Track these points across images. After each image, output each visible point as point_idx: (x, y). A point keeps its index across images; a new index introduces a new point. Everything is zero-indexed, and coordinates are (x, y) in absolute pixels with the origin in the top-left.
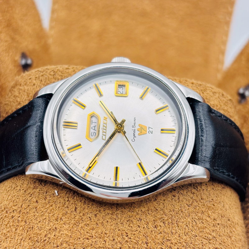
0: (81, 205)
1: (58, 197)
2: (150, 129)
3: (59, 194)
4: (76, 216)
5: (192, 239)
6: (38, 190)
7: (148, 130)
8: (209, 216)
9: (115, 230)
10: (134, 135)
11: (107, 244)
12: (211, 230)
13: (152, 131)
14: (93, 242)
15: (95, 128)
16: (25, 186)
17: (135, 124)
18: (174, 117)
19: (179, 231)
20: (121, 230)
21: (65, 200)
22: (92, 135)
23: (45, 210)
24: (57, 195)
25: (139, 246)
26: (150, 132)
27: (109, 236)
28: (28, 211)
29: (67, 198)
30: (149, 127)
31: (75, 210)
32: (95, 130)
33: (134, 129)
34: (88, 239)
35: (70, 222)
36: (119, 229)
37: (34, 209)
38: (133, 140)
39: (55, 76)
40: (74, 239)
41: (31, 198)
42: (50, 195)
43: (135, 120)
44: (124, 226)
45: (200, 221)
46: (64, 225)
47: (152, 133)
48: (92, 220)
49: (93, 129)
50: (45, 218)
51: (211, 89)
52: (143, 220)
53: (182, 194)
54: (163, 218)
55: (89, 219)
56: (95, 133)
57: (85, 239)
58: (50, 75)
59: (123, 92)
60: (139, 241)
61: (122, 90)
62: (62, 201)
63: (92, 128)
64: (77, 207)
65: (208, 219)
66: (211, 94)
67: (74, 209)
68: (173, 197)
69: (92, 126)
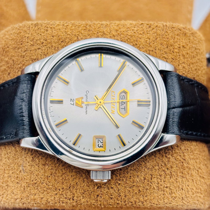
2: (72, 103)
7: (74, 102)
10: (87, 97)
13: (71, 101)
17: (86, 108)
18: (51, 116)
22: (123, 96)
26: (73, 100)
30: (73, 105)
33: (87, 103)
38: (87, 92)
43: (86, 111)
47: (71, 99)
49: (123, 102)
56: (121, 98)
61: (99, 144)
63: (125, 103)
69: (125, 105)
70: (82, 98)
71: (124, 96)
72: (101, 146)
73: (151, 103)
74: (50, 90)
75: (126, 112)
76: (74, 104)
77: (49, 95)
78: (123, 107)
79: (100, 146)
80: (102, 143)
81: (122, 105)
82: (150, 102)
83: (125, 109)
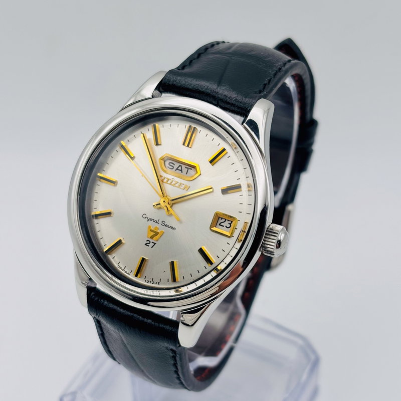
2: (151, 244)
7: (151, 241)
10: (151, 220)
13: (148, 246)
17: (166, 226)
18: (158, 283)
26: (148, 242)
30: (155, 244)
32: (177, 169)
33: (160, 222)
38: (144, 216)
43: (172, 228)
47: (146, 244)
56: (172, 169)
59: (223, 226)
61: (226, 226)
63: (180, 166)
69: (184, 167)
70: (149, 227)
71: (170, 163)
72: (230, 224)
73: (193, 126)
74: (121, 271)
75: (194, 167)
77: (128, 275)
78: (185, 170)
79: (228, 226)
80: (227, 221)
81: (181, 170)
82: (190, 126)
83: (188, 169)
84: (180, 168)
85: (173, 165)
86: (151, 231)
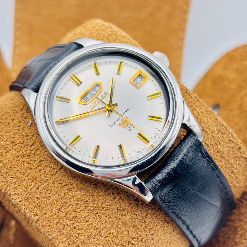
0: (38, 145)
1: (29, 127)
2: (132, 127)
3: (30, 126)
4: (27, 151)
5: (97, 236)
6: (22, 112)
7: (129, 126)
8: (129, 231)
9: (45, 183)
10: (115, 122)
11: (31, 188)
12: (120, 243)
13: (132, 129)
14: (22, 178)
15: (92, 96)
16: (18, 103)
17: (124, 114)
18: (159, 131)
19: (92, 222)
20: (50, 186)
21: (31, 133)
23: (12, 130)
24: (29, 125)
25: (52, 208)
26: (129, 129)
27: (37, 183)
28: (2, 122)
29: (34, 133)
31: (31, 146)
32: (91, 96)
34: (21, 173)
35: (19, 151)
36: (49, 184)
37: (7, 124)
38: (111, 126)
39: (110, 37)
40: (11, 166)
41: (13, 114)
42: (25, 122)
43: (126, 111)
44: (54, 185)
45: (117, 229)
46: (14, 150)
47: (130, 131)
48: (35, 162)
49: (90, 95)
50: (7, 135)
51: (230, 135)
52: (72, 192)
53: (121, 197)
54: (89, 203)
55: (34, 160)
57: (19, 172)
58: (108, 33)
60: (55, 204)
61: (140, 81)
62: (29, 132)
63: (90, 94)
64: (34, 144)
65: (126, 233)
66: (226, 140)
67: (31, 144)
68: (111, 194)
69: (91, 92)
71: (84, 99)
76: (131, 125)
78: (94, 92)
80: (137, 79)
81: (93, 94)
84: (91, 95)
85: (87, 98)
86: (122, 124)
